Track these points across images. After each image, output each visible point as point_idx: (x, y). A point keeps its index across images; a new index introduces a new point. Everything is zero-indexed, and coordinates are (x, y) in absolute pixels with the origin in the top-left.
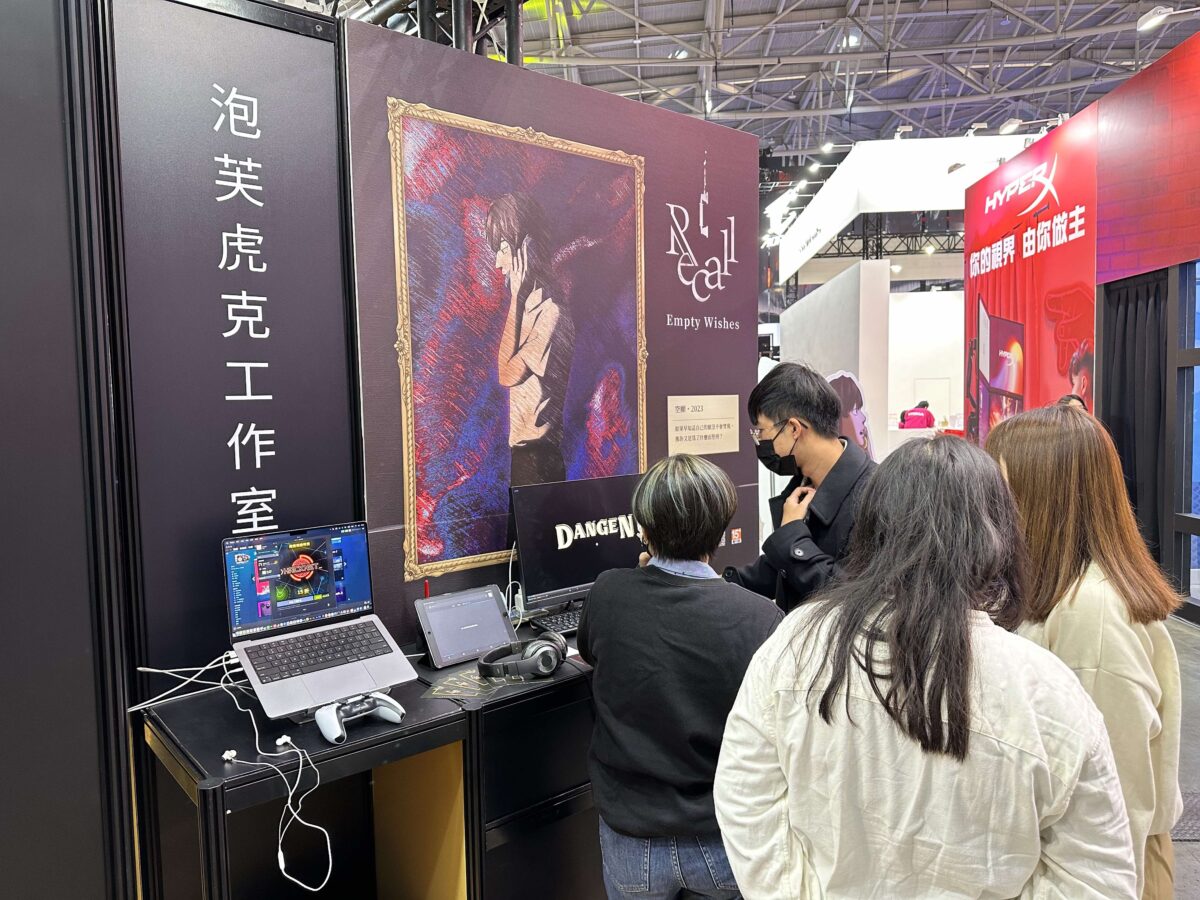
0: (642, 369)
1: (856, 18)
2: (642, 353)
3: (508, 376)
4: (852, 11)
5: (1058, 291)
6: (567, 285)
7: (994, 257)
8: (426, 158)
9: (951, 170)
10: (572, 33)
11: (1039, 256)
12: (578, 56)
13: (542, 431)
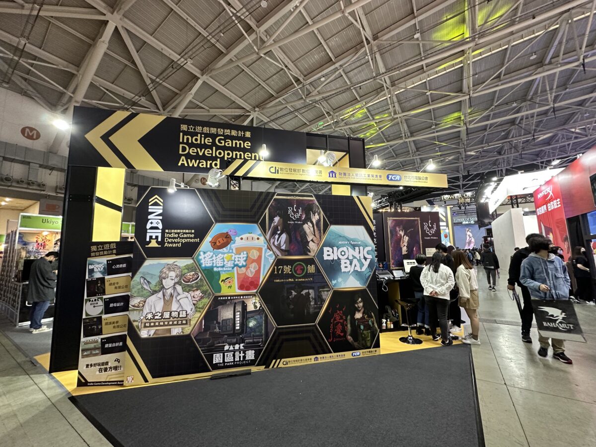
0: (421, 245)
1: (519, 125)
2: (421, 242)
3: (402, 246)
4: (517, 122)
5: (558, 220)
6: (409, 235)
7: (542, 210)
8: (391, 223)
9: (524, 189)
10: (417, 149)
11: (552, 211)
12: (419, 155)
13: (406, 253)
